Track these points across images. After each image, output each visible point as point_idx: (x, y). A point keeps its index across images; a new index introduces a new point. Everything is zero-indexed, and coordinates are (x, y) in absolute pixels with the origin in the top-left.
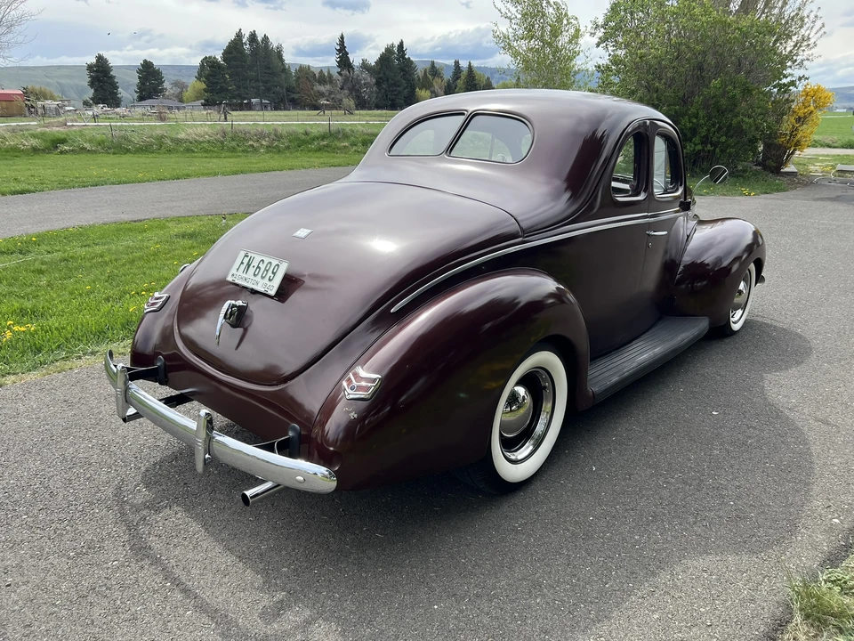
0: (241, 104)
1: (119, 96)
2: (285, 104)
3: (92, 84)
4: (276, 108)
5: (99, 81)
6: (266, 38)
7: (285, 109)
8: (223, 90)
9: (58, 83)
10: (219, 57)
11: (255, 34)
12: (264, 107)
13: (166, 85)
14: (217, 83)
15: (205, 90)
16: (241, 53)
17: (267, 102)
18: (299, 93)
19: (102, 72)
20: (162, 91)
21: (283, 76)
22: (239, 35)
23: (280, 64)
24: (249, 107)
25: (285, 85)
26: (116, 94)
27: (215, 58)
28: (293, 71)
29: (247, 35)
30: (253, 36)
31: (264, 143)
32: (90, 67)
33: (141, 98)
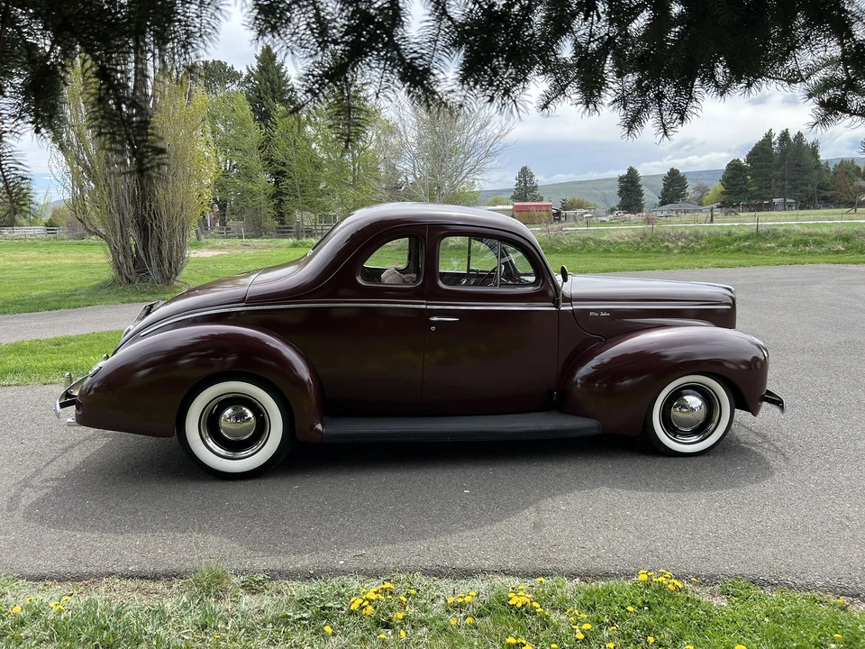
0: (760, 205)
1: (643, 202)
2: (815, 203)
3: (620, 193)
4: (801, 208)
5: (627, 190)
6: (800, 135)
7: (815, 208)
8: (741, 191)
9: (603, 193)
10: (743, 160)
11: (787, 132)
12: (789, 207)
13: (689, 190)
14: (737, 185)
15: (722, 193)
16: (768, 153)
17: (793, 201)
18: (834, 190)
19: (631, 182)
20: (683, 196)
21: (816, 173)
22: (769, 136)
23: (814, 160)
24: (770, 207)
25: (817, 183)
26: (640, 201)
27: (738, 160)
28: (831, 167)
29: (778, 135)
30: (785, 135)
31: (680, 244)
32: (621, 179)
33: (663, 203)
